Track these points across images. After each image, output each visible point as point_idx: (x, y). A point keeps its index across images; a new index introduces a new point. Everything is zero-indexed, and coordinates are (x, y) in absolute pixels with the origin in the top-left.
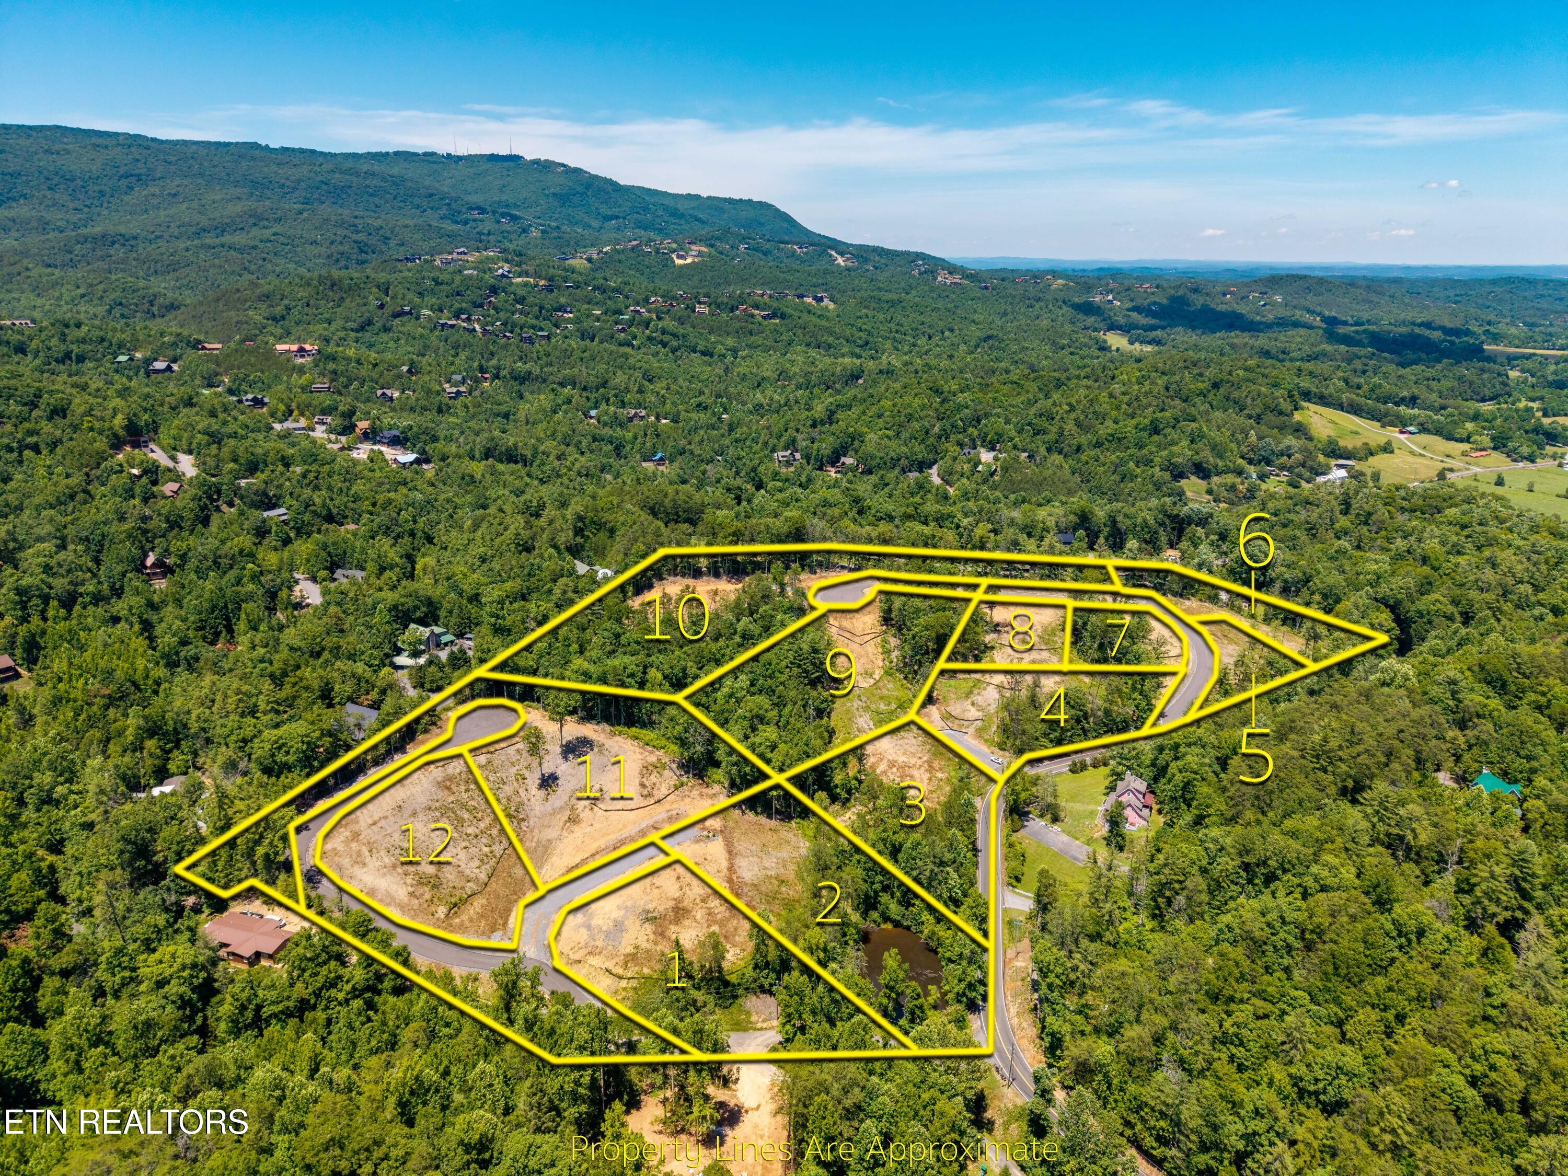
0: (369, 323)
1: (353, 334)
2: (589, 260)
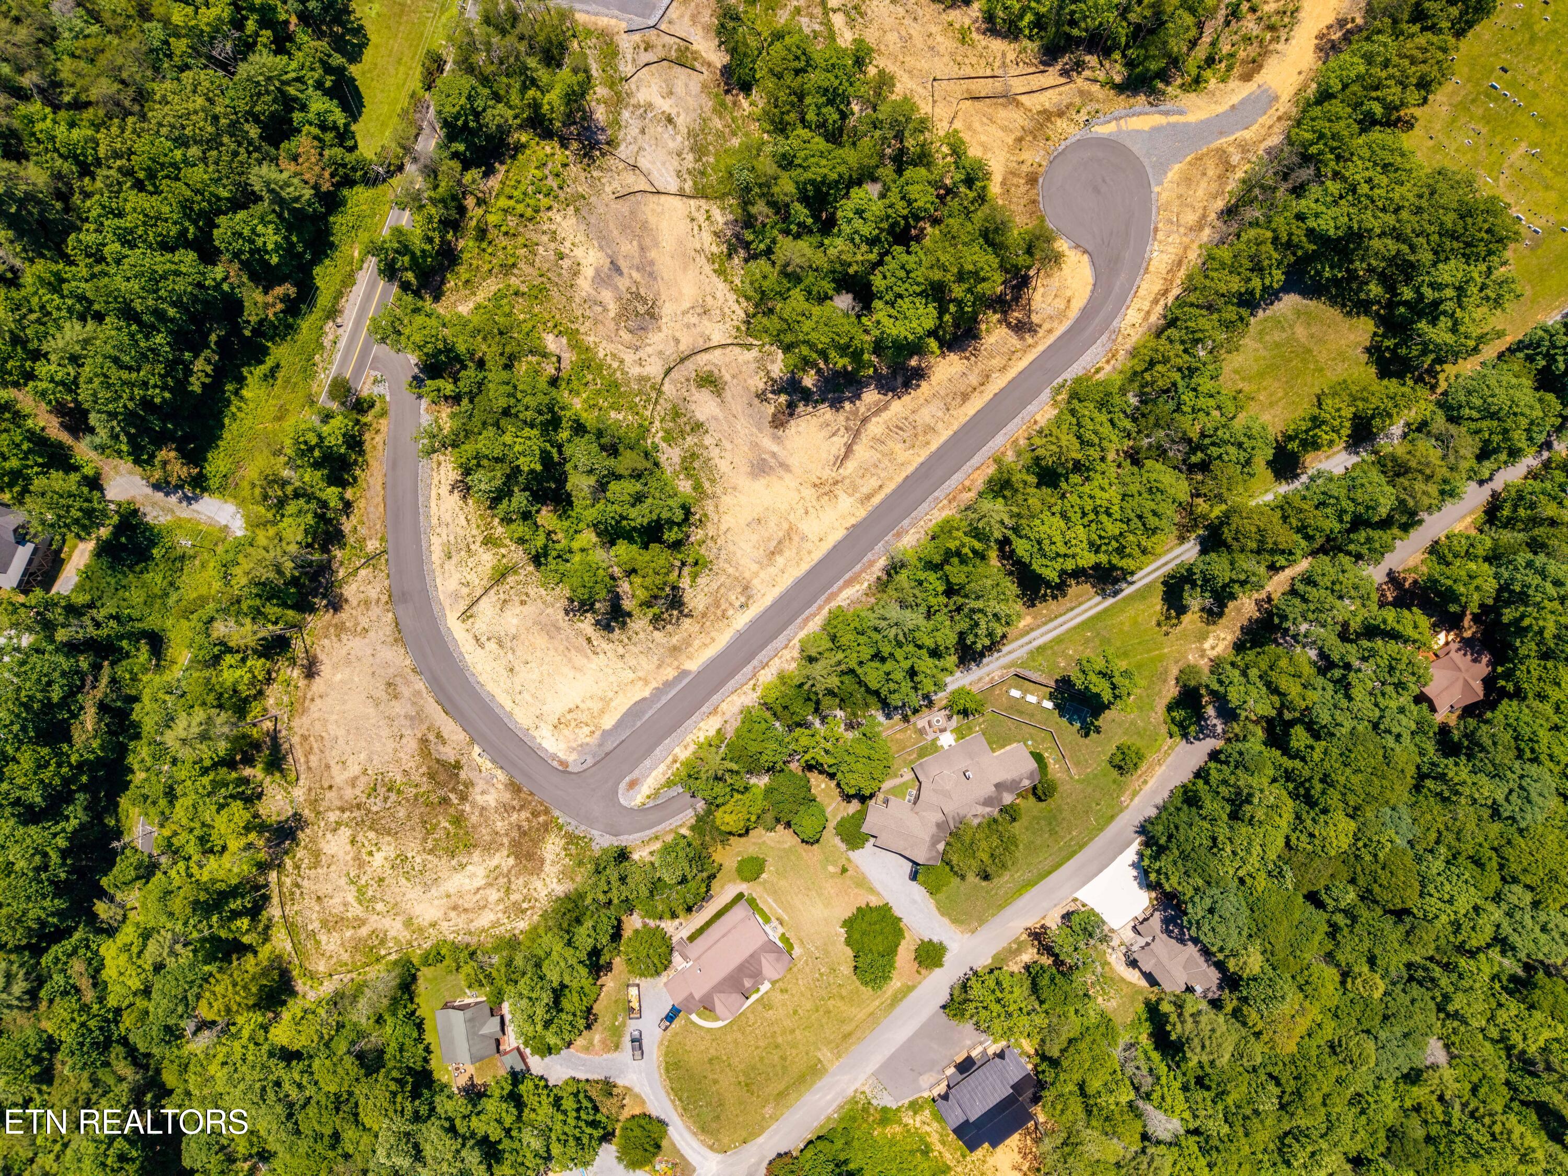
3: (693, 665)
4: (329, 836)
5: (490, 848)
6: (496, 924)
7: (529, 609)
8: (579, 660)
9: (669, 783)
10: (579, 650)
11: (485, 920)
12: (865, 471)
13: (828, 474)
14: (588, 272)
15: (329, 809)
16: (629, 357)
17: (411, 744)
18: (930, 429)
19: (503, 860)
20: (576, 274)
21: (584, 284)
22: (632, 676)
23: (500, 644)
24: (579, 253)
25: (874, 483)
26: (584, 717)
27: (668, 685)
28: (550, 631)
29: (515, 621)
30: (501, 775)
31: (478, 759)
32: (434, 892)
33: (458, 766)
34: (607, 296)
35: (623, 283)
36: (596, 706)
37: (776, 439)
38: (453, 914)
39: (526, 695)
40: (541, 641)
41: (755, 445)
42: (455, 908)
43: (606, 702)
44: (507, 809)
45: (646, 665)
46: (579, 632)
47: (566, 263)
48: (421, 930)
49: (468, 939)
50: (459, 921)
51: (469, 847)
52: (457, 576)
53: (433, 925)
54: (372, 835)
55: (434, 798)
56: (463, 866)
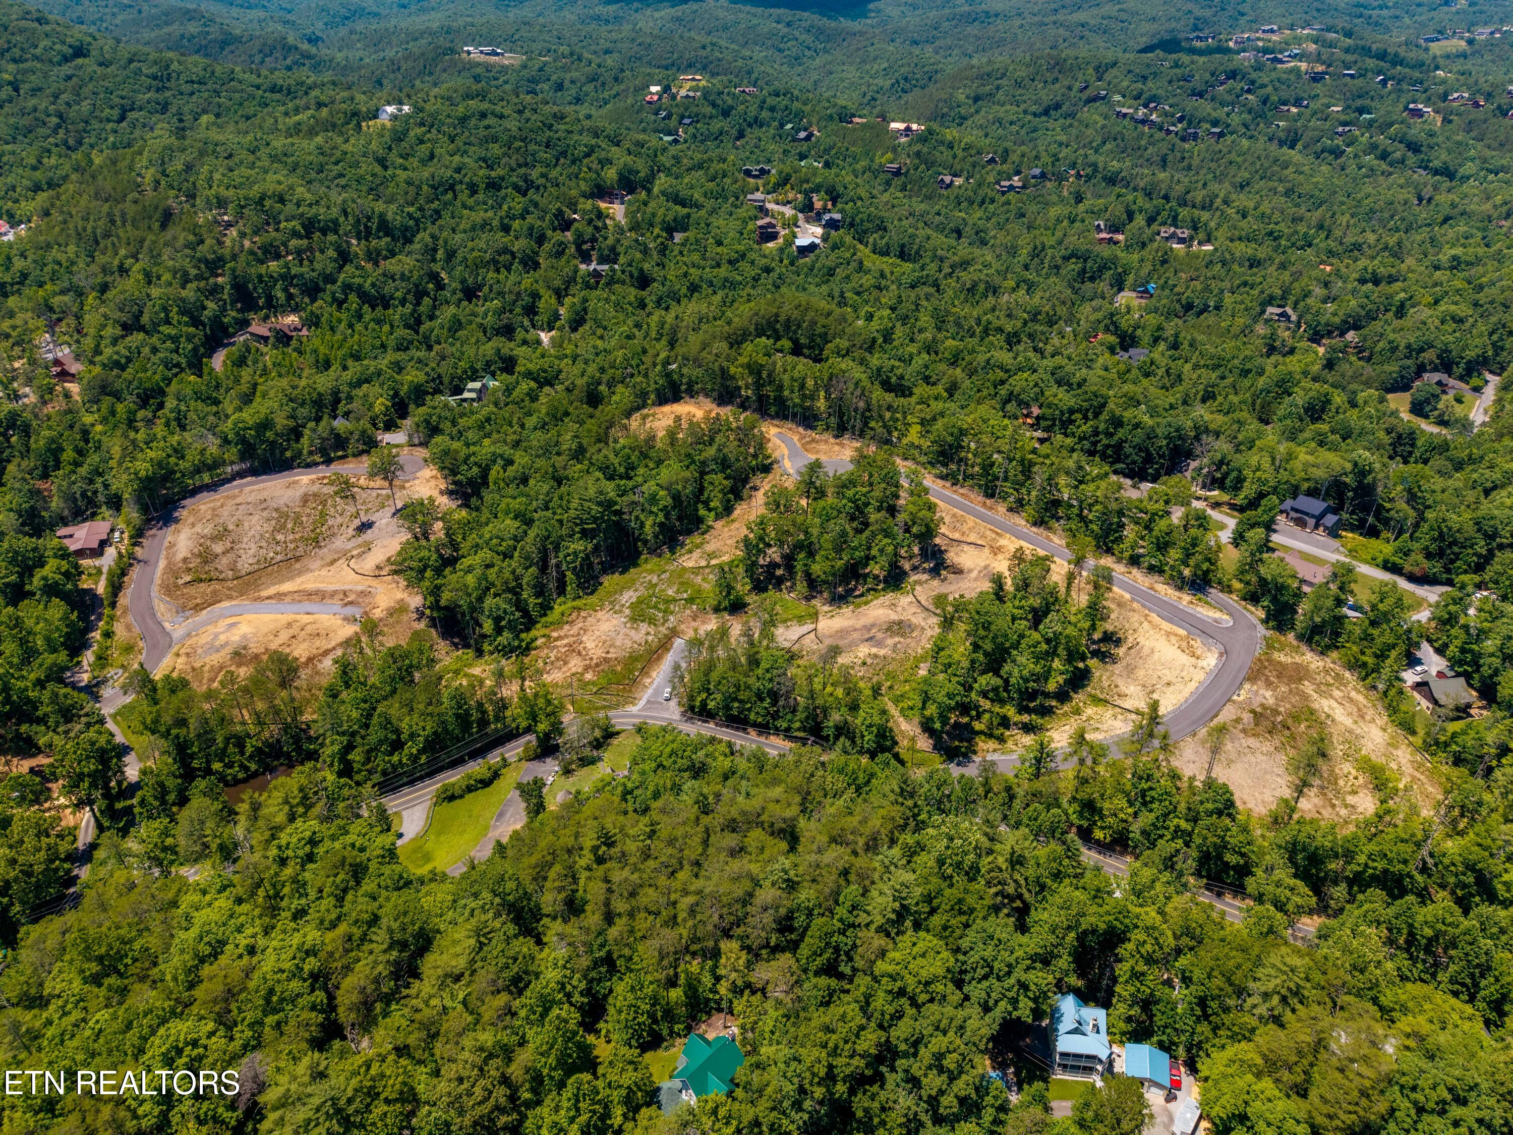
0: (1057, 106)
1: (1029, 117)
2: (1470, 42)
3: (1128, 596)
4: (1360, 810)
5: (1305, 697)
6: (1355, 689)
7: (1120, 682)
8: (1146, 651)
9: (1206, 603)
10: (1139, 652)
11: (1360, 698)
12: (983, 536)
13: (987, 550)
14: (874, 650)
15: (1338, 814)
16: (929, 633)
17: (1252, 742)
18: (954, 516)
19: (1308, 688)
20: (876, 656)
21: (882, 652)
22: (1145, 624)
23: (1153, 692)
24: (861, 655)
25: (988, 533)
26: (1184, 644)
27: (1144, 606)
28: (1130, 670)
29: (1132, 688)
30: (1247, 686)
31: (1242, 698)
32: (1358, 731)
33: (1253, 711)
34: (890, 642)
35: (880, 635)
36: (1174, 639)
37: (970, 571)
38: (1368, 718)
39: (1184, 674)
40: (1141, 673)
41: (976, 579)
42: (1362, 717)
43: (1168, 634)
44: (1269, 684)
45: (1135, 618)
46: (1127, 654)
47: (869, 661)
48: (1392, 737)
49: (1380, 707)
50: (1370, 713)
51: (1312, 712)
52: (1110, 722)
53: (1384, 730)
54: (1341, 782)
55: (1287, 732)
56: (1328, 716)
